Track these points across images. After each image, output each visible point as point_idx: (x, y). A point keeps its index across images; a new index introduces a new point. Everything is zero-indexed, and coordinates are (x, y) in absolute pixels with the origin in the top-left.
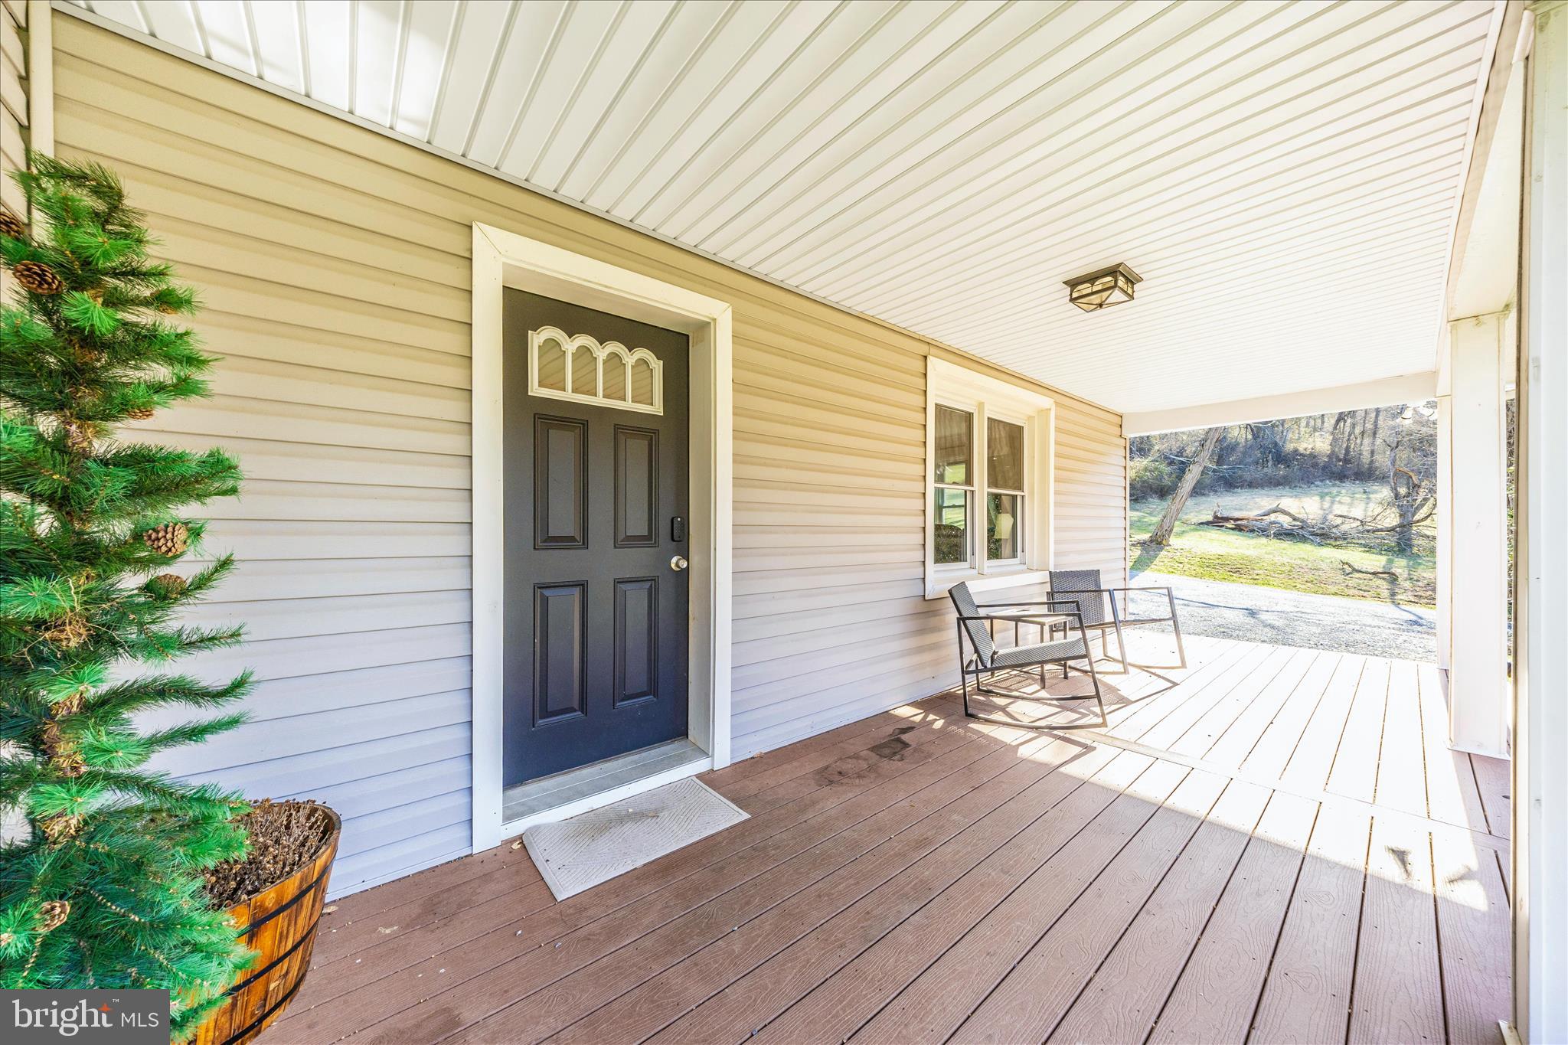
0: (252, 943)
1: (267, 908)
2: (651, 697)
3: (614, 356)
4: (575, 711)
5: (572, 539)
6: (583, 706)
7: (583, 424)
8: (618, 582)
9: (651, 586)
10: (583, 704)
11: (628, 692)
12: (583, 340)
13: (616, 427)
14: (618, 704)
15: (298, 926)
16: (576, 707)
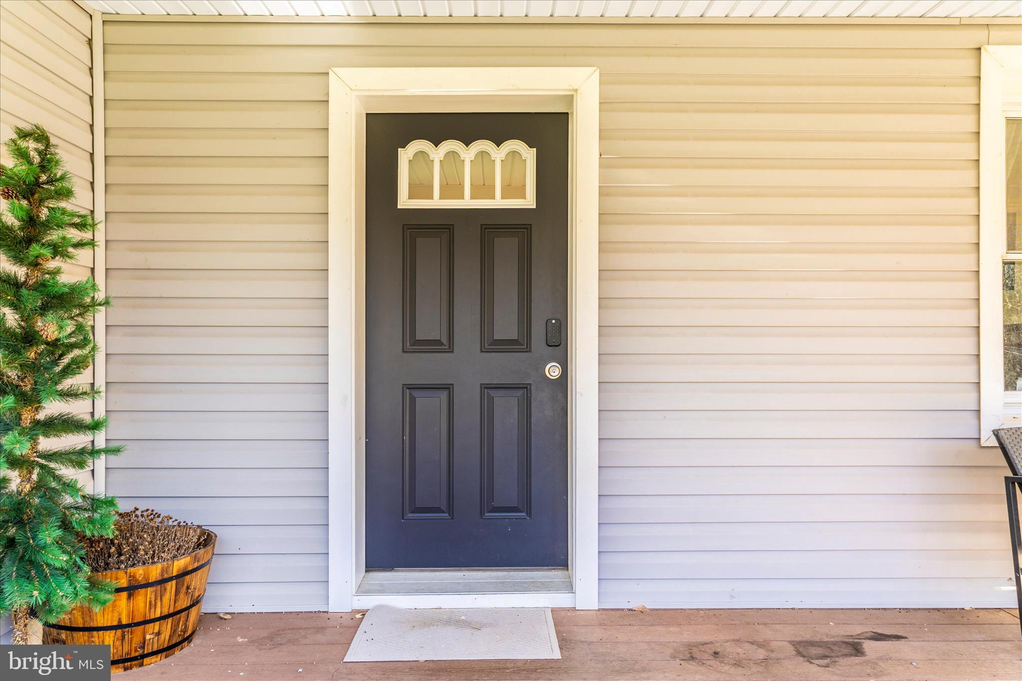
0: (130, 599)
1: (138, 580)
2: (524, 514)
3: (483, 154)
4: (444, 512)
5: (438, 342)
6: (450, 509)
7: (449, 229)
8: (485, 387)
9: (524, 393)
10: (449, 508)
11: (495, 504)
12: (450, 145)
13: (485, 228)
14: (487, 514)
15: (164, 603)
16: (444, 508)
